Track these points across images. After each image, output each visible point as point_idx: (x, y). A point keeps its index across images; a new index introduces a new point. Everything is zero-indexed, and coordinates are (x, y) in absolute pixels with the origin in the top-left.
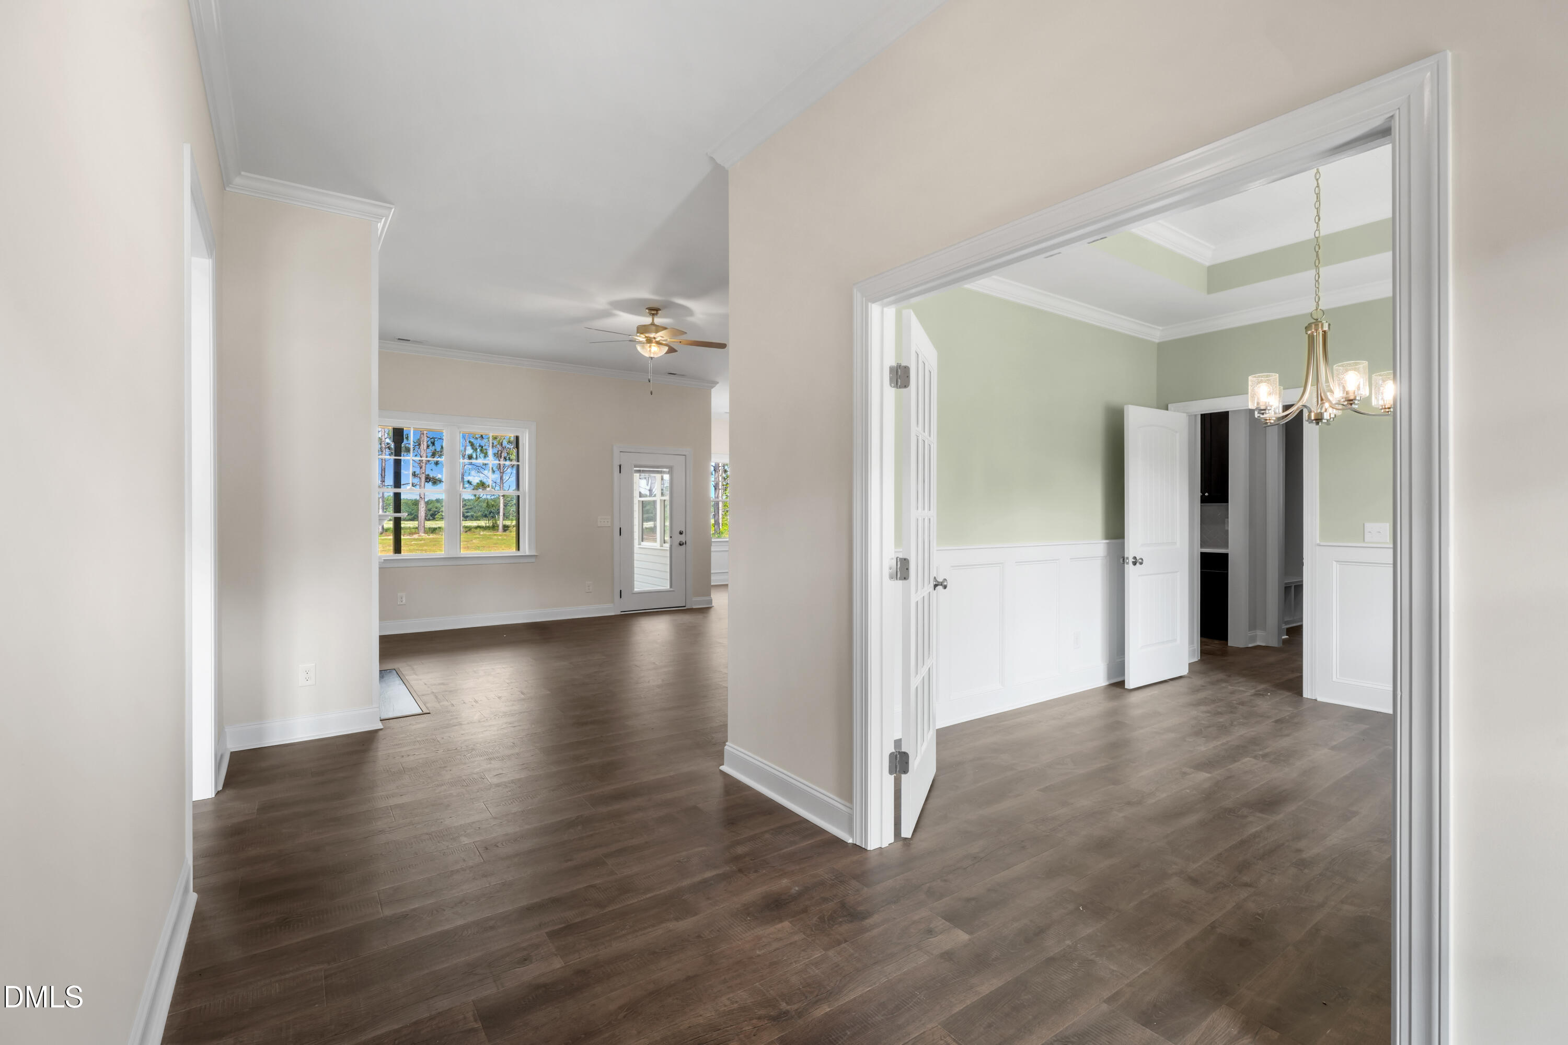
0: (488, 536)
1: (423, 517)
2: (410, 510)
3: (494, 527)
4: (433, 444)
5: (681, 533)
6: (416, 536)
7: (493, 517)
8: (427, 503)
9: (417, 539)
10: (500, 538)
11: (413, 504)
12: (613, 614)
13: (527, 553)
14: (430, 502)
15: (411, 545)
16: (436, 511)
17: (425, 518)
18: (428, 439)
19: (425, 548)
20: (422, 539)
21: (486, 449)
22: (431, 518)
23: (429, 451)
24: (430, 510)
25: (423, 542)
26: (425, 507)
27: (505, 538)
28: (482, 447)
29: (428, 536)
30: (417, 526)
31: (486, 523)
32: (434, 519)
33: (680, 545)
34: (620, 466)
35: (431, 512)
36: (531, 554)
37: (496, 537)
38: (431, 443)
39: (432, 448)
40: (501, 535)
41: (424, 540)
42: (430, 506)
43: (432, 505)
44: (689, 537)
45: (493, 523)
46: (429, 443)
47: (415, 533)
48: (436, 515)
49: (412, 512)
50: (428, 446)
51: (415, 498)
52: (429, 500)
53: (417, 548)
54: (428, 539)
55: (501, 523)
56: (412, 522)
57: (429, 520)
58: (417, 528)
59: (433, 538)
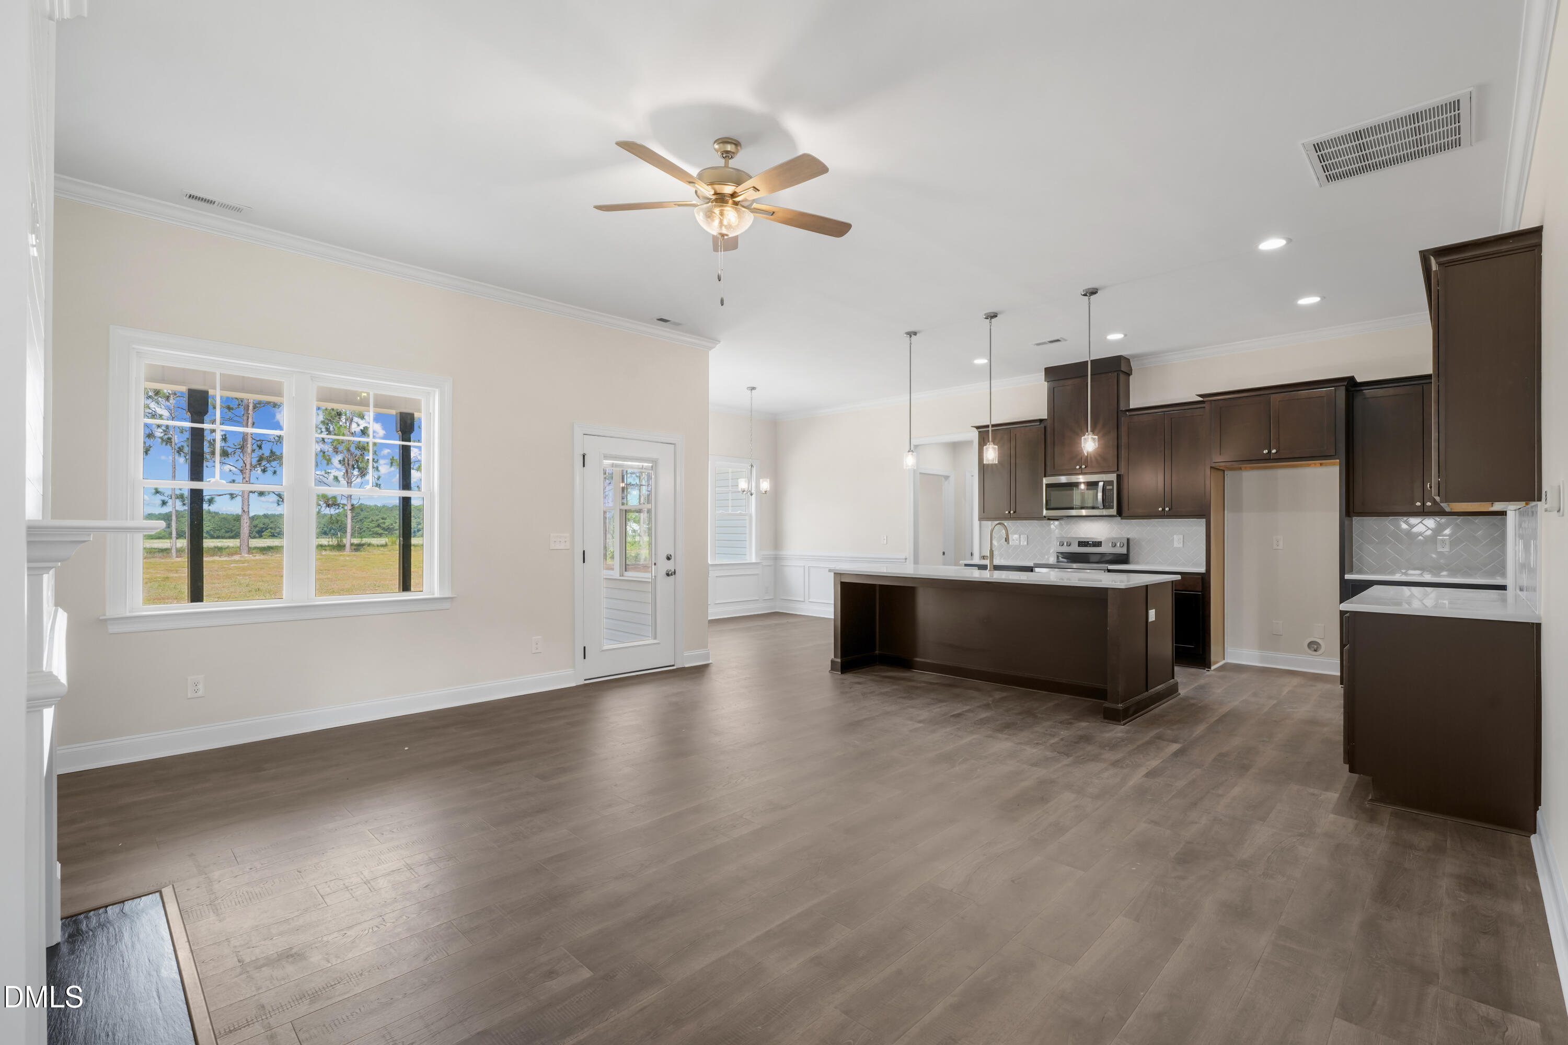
0: (332, 557)
1: (247, 535)
2: (231, 526)
3: (340, 547)
4: (260, 447)
5: (669, 558)
6: (237, 557)
7: (334, 534)
8: (253, 519)
9: (238, 561)
10: (347, 558)
11: (235, 520)
12: (574, 685)
13: (437, 595)
14: (255, 518)
15: (230, 569)
16: (263, 528)
17: (250, 536)
18: (254, 441)
19: (249, 572)
20: (246, 560)
21: (329, 456)
22: (257, 535)
23: (254, 455)
24: (255, 526)
25: (246, 565)
26: (248, 522)
27: (355, 558)
28: (324, 453)
29: (253, 558)
30: (239, 545)
31: (329, 542)
32: (261, 537)
33: (668, 575)
34: (584, 456)
35: (257, 528)
36: (442, 596)
37: (342, 558)
38: (258, 446)
39: (258, 453)
40: (349, 556)
41: (248, 561)
42: (256, 522)
43: (258, 520)
44: (679, 564)
45: (338, 542)
46: (255, 447)
47: (236, 553)
48: (263, 532)
49: (233, 529)
50: (253, 451)
51: (237, 513)
52: (255, 515)
53: (237, 573)
54: (254, 560)
55: (348, 541)
56: (232, 540)
57: (254, 537)
58: (238, 547)
59: (260, 560)
